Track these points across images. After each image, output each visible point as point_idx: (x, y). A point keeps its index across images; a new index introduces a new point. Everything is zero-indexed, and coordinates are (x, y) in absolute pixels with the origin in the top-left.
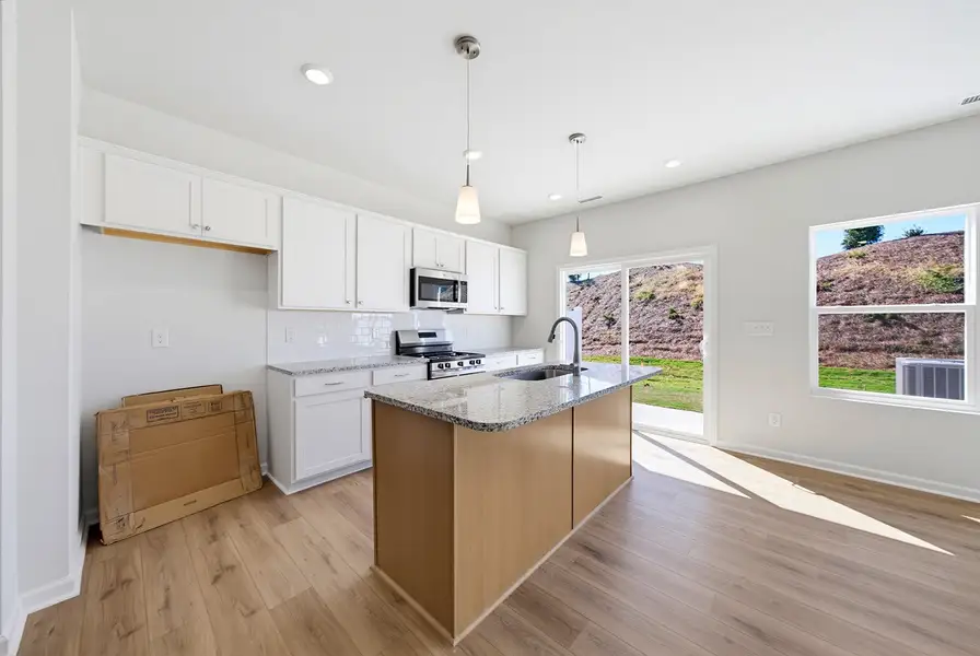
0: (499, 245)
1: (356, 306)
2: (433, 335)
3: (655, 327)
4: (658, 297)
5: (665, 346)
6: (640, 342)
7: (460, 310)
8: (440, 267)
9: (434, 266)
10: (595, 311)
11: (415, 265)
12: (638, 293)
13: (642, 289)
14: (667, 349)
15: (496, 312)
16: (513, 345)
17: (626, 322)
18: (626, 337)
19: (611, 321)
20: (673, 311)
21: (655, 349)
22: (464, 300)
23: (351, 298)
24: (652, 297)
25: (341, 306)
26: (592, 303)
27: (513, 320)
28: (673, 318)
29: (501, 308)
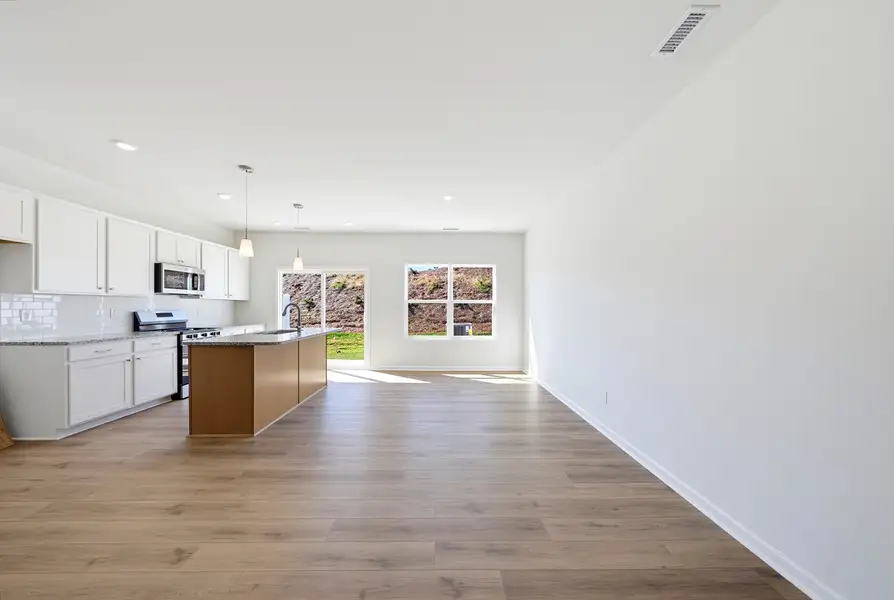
0: (227, 248)
1: (107, 292)
2: (170, 315)
3: (345, 310)
4: (349, 287)
5: (352, 323)
6: (335, 321)
7: (197, 296)
8: (180, 262)
9: (175, 262)
10: (297, 296)
11: (159, 261)
12: (333, 282)
13: (336, 280)
14: (354, 326)
15: (226, 298)
16: (236, 323)
17: (323, 305)
18: (323, 317)
19: (311, 305)
20: (358, 298)
21: (346, 326)
22: (203, 289)
23: (102, 284)
24: (344, 286)
25: (93, 290)
26: (294, 289)
27: (237, 304)
28: (358, 303)
29: (229, 295)
